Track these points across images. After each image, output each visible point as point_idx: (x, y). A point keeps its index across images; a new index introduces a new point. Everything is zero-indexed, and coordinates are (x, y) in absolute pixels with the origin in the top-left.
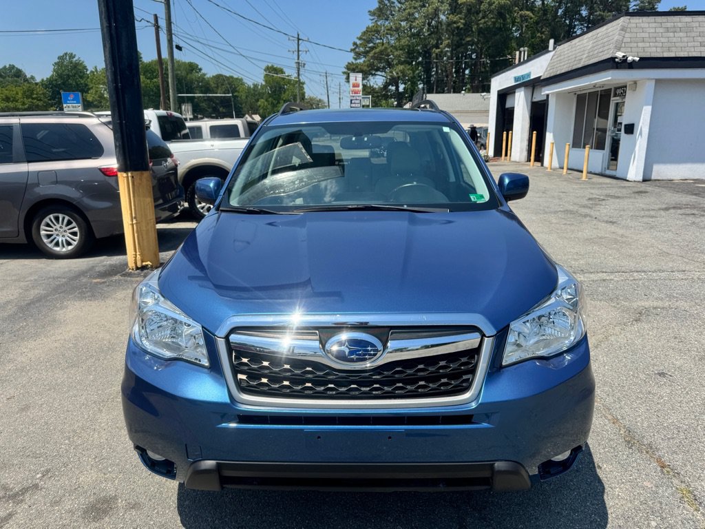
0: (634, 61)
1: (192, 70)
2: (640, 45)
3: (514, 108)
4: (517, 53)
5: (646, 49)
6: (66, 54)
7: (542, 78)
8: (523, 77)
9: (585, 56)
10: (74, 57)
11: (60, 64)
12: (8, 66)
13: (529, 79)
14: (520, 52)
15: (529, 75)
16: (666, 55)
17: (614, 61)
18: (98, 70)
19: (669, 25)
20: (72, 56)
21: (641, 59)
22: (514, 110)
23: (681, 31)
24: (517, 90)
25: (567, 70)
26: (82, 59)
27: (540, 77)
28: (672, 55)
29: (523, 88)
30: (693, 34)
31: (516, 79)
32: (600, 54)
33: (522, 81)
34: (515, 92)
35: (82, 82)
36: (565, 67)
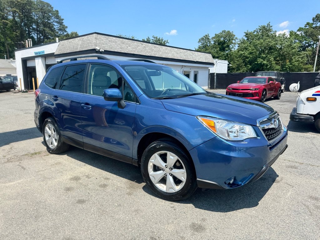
0: (102, 51)
2: (103, 45)
3: (35, 66)
4: (27, 41)
5: (105, 47)
7: (55, 54)
8: (39, 53)
9: (79, 47)
13: (43, 54)
14: (28, 41)
15: (43, 52)
16: (111, 50)
17: (96, 50)
19: (110, 39)
21: (105, 51)
22: (35, 68)
23: (113, 42)
24: (36, 59)
25: (70, 52)
27: (54, 53)
28: (113, 50)
29: (40, 58)
30: (117, 44)
31: (36, 53)
32: (88, 47)
33: (39, 55)
34: (35, 59)
36: (68, 50)
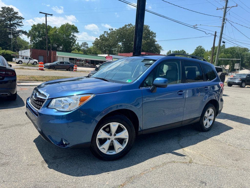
1: (245, 51)
6: (199, 46)
10: (202, 47)
11: (197, 50)
12: (182, 50)
18: (208, 51)
20: (201, 47)
26: (204, 48)
35: (202, 55)
